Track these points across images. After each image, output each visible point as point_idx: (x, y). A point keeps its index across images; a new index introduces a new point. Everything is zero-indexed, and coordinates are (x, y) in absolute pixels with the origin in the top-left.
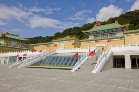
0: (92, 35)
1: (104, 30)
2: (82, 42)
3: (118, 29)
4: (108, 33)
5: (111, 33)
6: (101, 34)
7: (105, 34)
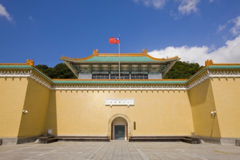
0: (87, 73)
1: (121, 64)
2: (60, 89)
3: (153, 66)
4: (130, 73)
5: (137, 73)
6: (112, 73)
7: (123, 73)
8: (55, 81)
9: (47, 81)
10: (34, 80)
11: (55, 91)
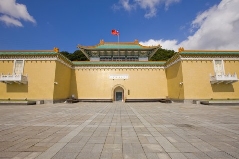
0: (96, 57)
1: (120, 50)
2: (78, 68)
3: (142, 52)
4: (126, 56)
5: (131, 56)
6: (113, 56)
7: (121, 57)
8: (74, 62)
9: (68, 63)
10: (60, 62)
11: (74, 69)
